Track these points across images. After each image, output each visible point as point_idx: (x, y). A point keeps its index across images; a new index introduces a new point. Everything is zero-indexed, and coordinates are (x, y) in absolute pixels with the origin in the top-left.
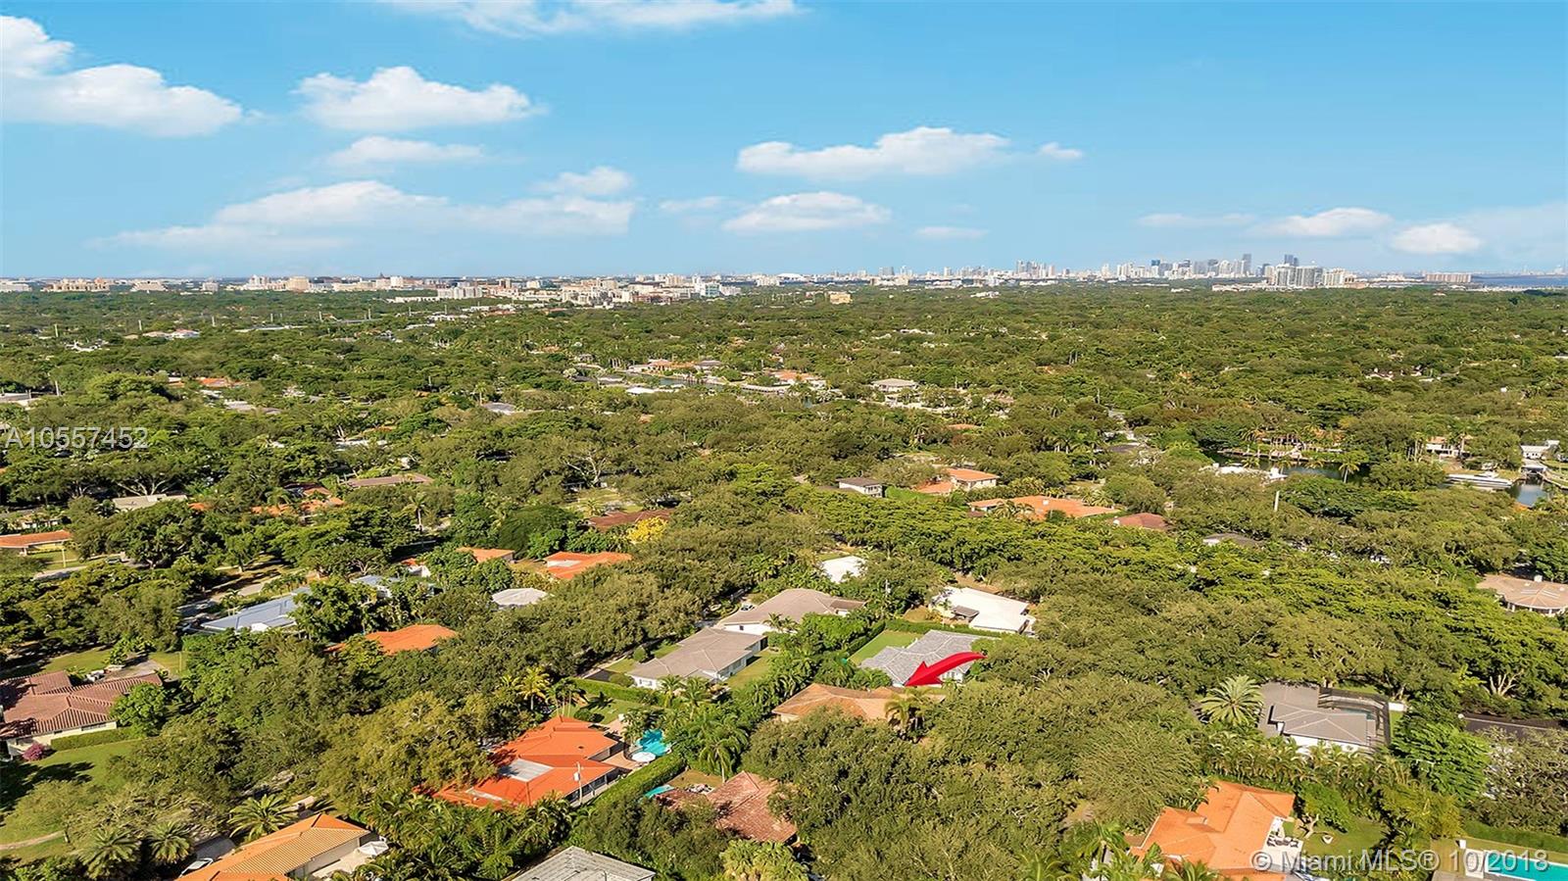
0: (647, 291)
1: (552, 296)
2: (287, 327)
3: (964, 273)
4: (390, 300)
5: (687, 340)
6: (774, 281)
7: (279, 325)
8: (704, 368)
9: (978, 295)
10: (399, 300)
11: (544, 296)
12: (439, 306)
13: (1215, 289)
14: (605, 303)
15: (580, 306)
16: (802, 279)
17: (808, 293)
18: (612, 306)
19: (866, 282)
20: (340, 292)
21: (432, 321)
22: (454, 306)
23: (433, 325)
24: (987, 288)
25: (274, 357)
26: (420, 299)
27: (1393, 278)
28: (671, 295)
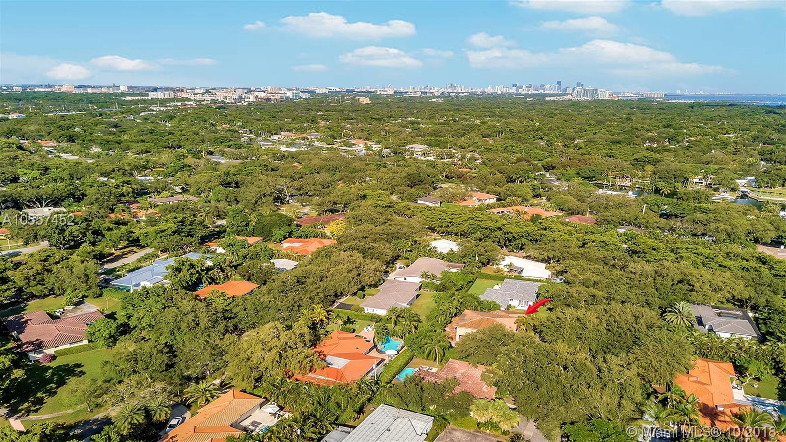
0: (262, 95)
1: (212, 98)
2: (74, 112)
3: (420, 89)
4: (124, 98)
5: (295, 122)
6: (324, 91)
7: (68, 111)
8: (313, 137)
9: (433, 100)
10: (128, 98)
11: (207, 97)
12: (154, 102)
13: (547, 99)
14: (243, 102)
15: (229, 103)
16: (338, 90)
17: (345, 98)
18: (246, 103)
19: (371, 92)
20: (93, 93)
21: (153, 110)
22: (162, 102)
23: (154, 112)
24: (434, 97)
25: (75, 130)
26: (140, 98)
27: (628, 95)
28: (275, 97)
